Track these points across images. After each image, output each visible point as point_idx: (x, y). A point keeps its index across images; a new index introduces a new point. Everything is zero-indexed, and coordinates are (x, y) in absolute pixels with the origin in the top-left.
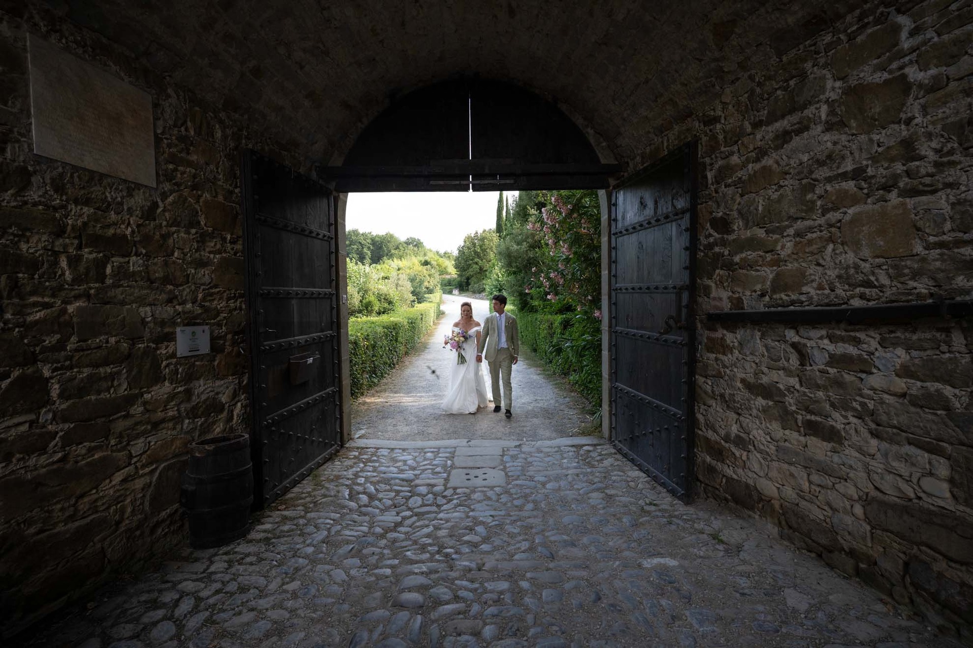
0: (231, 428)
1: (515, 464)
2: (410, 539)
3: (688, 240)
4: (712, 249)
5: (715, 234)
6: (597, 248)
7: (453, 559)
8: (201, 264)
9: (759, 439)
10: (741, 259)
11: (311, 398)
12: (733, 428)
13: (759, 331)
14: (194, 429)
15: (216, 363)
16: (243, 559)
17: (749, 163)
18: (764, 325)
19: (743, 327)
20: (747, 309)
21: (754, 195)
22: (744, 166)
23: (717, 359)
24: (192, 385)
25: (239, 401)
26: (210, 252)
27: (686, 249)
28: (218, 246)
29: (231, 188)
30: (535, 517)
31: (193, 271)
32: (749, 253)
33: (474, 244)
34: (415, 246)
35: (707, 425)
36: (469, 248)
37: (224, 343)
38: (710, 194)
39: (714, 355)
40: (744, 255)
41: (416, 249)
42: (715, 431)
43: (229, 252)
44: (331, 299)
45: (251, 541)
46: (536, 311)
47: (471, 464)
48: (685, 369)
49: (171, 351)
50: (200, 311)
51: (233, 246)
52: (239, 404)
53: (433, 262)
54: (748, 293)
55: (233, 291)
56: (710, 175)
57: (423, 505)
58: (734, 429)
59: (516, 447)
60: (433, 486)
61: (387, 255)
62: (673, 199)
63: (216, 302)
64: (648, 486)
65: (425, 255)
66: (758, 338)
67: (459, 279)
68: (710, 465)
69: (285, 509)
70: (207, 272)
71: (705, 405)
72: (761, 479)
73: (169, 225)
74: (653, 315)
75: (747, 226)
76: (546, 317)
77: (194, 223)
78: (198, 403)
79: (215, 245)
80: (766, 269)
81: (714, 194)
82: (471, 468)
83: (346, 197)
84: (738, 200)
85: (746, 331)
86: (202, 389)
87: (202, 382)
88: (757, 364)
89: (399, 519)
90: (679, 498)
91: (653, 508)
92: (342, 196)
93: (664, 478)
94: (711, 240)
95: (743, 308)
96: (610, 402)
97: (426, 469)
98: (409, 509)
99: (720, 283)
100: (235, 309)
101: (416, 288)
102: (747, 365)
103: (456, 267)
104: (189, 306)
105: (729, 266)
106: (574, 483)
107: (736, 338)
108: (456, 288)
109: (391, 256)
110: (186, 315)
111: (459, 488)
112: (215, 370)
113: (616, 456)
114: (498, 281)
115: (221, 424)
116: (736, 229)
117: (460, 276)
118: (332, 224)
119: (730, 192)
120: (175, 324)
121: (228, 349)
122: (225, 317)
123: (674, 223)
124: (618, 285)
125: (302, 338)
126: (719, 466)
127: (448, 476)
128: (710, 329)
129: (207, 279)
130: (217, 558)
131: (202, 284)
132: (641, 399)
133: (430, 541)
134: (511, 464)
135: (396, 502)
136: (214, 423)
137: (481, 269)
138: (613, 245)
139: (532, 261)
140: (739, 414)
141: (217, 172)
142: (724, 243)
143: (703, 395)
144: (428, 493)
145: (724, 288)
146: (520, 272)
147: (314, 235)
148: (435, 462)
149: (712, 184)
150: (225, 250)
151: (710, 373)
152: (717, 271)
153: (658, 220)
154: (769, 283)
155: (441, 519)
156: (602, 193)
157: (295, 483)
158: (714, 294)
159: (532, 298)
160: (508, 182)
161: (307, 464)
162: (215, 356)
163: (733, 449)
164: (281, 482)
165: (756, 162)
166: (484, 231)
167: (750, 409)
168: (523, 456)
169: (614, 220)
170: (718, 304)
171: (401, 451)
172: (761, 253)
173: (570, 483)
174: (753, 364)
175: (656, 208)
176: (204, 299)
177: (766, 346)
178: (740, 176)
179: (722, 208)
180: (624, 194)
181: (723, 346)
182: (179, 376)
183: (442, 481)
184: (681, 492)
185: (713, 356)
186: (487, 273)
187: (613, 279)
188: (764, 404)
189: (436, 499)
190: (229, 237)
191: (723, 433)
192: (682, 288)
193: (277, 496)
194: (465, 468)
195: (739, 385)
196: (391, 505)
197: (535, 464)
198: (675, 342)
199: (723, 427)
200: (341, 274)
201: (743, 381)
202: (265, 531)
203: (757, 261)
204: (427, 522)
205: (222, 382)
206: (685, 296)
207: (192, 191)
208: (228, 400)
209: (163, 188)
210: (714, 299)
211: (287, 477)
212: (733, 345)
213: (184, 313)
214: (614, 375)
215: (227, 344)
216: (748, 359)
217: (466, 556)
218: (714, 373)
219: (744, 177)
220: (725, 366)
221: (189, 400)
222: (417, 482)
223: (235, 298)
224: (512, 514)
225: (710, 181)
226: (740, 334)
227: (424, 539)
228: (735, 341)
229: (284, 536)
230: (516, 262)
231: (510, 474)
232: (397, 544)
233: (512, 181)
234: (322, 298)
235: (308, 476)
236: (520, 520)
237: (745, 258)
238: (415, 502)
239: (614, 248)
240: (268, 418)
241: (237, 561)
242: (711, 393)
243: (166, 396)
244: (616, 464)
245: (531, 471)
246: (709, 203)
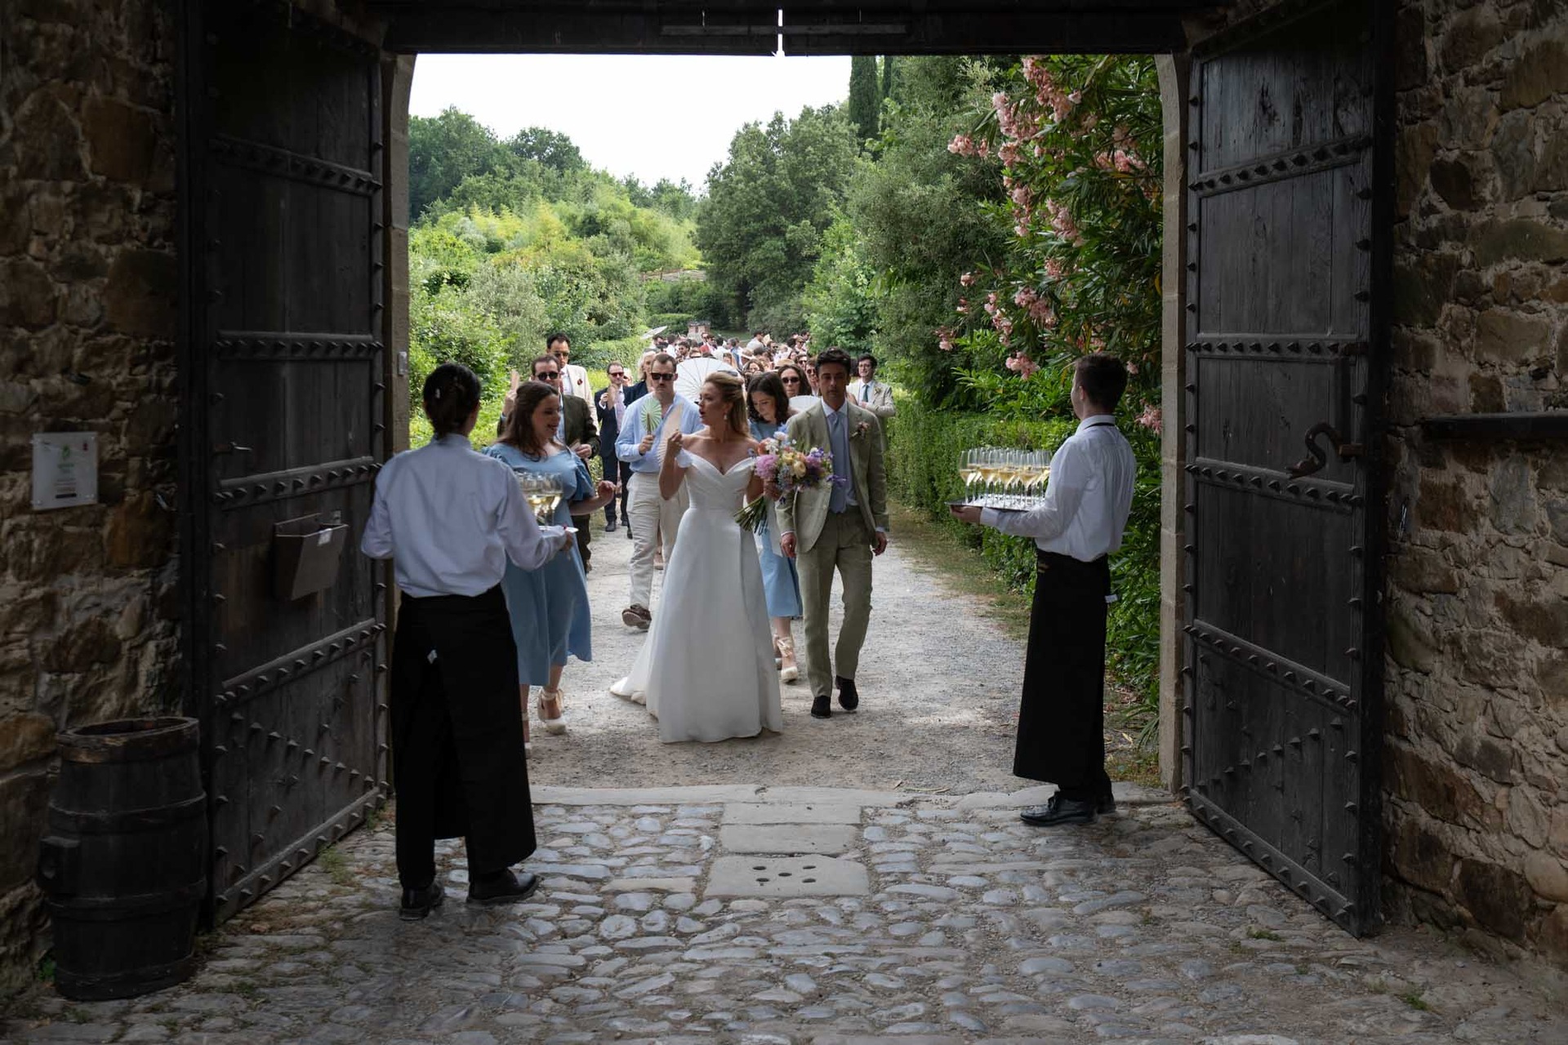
0: (134, 710)
1: (897, 846)
2: (617, 999)
3: (1367, 222)
4: (1435, 246)
5: (1443, 206)
6: (1150, 221)
7: (730, 1030)
8: (80, 269)
9: (1531, 748)
10: (1499, 278)
11: (319, 643)
12: (1476, 727)
13: (1535, 466)
14: (58, 700)
15: (105, 531)
16: (200, 1021)
17: (1517, 27)
18: (1544, 451)
19: (1502, 458)
20: (1510, 412)
21: (1526, 112)
22: (1506, 32)
23: (1444, 544)
24: (56, 585)
25: (150, 638)
26: (100, 240)
27: (1364, 245)
28: (117, 223)
29: (145, 67)
30: (950, 959)
31: (65, 289)
32: (1515, 262)
33: (769, 163)
34: (549, 161)
35: (1422, 726)
36: (750, 176)
37: (124, 479)
38: (1431, 99)
39: (1439, 533)
40: (1502, 268)
41: (552, 172)
42: (1438, 740)
43: (137, 238)
44: (371, 362)
45: (207, 990)
46: (982, 408)
47: (771, 846)
48: (1358, 568)
49: (20, 496)
50: (76, 394)
51: (145, 219)
52: (151, 646)
53: (617, 225)
54: (1511, 368)
55: (144, 342)
56: (1432, 47)
57: (641, 934)
58: (1479, 728)
59: (900, 806)
60: (665, 893)
61: (447, 193)
62: (1336, 107)
63: (108, 371)
64: (1263, 897)
65: (587, 195)
66: (1532, 485)
67: (710, 288)
68: (1425, 832)
69: (271, 930)
70: (93, 291)
71: (1417, 670)
72: (1533, 854)
73: (24, 175)
74: (1287, 424)
75: (1512, 196)
76: (1011, 427)
77: (70, 168)
78: (70, 632)
79: (110, 220)
80: (1549, 307)
81: (1442, 100)
82: (770, 855)
83: (412, 64)
84: (1494, 120)
85: (1506, 468)
86: (77, 596)
87: (76, 578)
88: (1529, 552)
89: (579, 960)
90: (1343, 922)
91: (1265, 944)
92: (401, 60)
93: (1307, 876)
94: (1434, 221)
95: (1500, 408)
96: (1180, 676)
97: (641, 856)
98: (603, 941)
99: (1454, 339)
100: (147, 390)
101: (561, 318)
102: (1510, 558)
103: (704, 241)
104: (56, 380)
105: (1473, 295)
106: (1059, 890)
107: (1486, 487)
108: (700, 318)
109: (463, 200)
110: (52, 404)
111: (739, 898)
112: (102, 550)
113: (1190, 832)
114: (854, 297)
115: (114, 695)
116: (1488, 197)
117: (717, 275)
118: (377, 147)
119: (1477, 99)
120: (28, 428)
121: (131, 496)
122: (126, 411)
123: (1338, 174)
124: (1202, 335)
125: (303, 472)
126: (1448, 833)
127: (706, 873)
128: (1428, 464)
129: (92, 311)
130: (133, 1018)
131: (83, 325)
132: (1255, 661)
133: (667, 1000)
134: (884, 847)
135: (564, 925)
136: (98, 690)
137: (792, 250)
138: (1193, 219)
139: (969, 236)
140: (1491, 689)
141: (118, 27)
142: (1460, 233)
143: (1412, 643)
144: (653, 907)
145: (1462, 353)
146: (931, 271)
147: (334, 181)
148: (664, 841)
149: (1438, 71)
150: (130, 232)
151: (1430, 581)
152: (1446, 307)
153: (1300, 161)
154: (1554, 343)
155: (693, 961)
156: (1165, 63)
157: (284, 875)
158: (1438, 369)
159: (968, 365)
160: (888, 29)
161: (308, 828)
162: (103, 513)
163: (1479, 784)
164: (250, 867)
165: (1532, 27)
166: (807, 113)
167: (1515, 672)
168: (922, 828)
169: (1194, 146)
170: (1446, 393)
171: (561, 811)
172: (1538, 264)
173: (1049, 890)
174: (1521, 552)
175: (1297, 127)
176: (85, 363)
177: (1547, 505)
178: (1497, 59)
179: (1457, 141)
180: (1222, 76)
181: (1456, 507)
182: (34, 559)
183: (689, 883)
184: (1345, 902)
185: (1433, 535)
186: (816, 268)
187: (1191, 317)
188: (1543, 657)
189: (675, 920)
190: (137, 196)
191: (1454, 741)
192: (1351, 350)
193: (245, 902)
194: (752, 854)
195: (1492, 610)
196: (553, 933)
197: (955, 846)
198: (1334, 497)
199: (1456, 726)
200: (395, 288)
201: (1500, 599)
202: (234, 972)
203: (1531, 286)
204: (654, 968)
205: (118, 583)
206: (1360, 373)
207: (66, 82)
208: (131, 634)
209: (12, 83)
210: (1439, 380)
211: (264, 856)
212: (1480, 506)
213: (47, 397)
214: (1191, 594)
215: (130, 481)
216: (1511, 540)
217: (761, 1025)
218: (1437, 581)
219: (1506, 63)
220: (1460, 563)
221: (49, 623)
222: (617, 884)
223: (148, 360)
224: (883, 951)
225: (1432, 64)
226: (1496, 471)
227: (654, 998)
228: (1483, 492)
229: (286, 984)
230: (916, 241)
231: (880, 869)
232: (582, 1008)
233: (901, 29)
234: (350, 360)
235: (311, 861)
236: (906, 963)
237: (1507, 274)
238: (617, 926)
239: (1193, 227)
240: (225, 684)
241: (187, 1024)
242: (1432, 640)
243: (8, 608)
244: (1184, 850)
245: (941, 863)
246: (1432, 122)
